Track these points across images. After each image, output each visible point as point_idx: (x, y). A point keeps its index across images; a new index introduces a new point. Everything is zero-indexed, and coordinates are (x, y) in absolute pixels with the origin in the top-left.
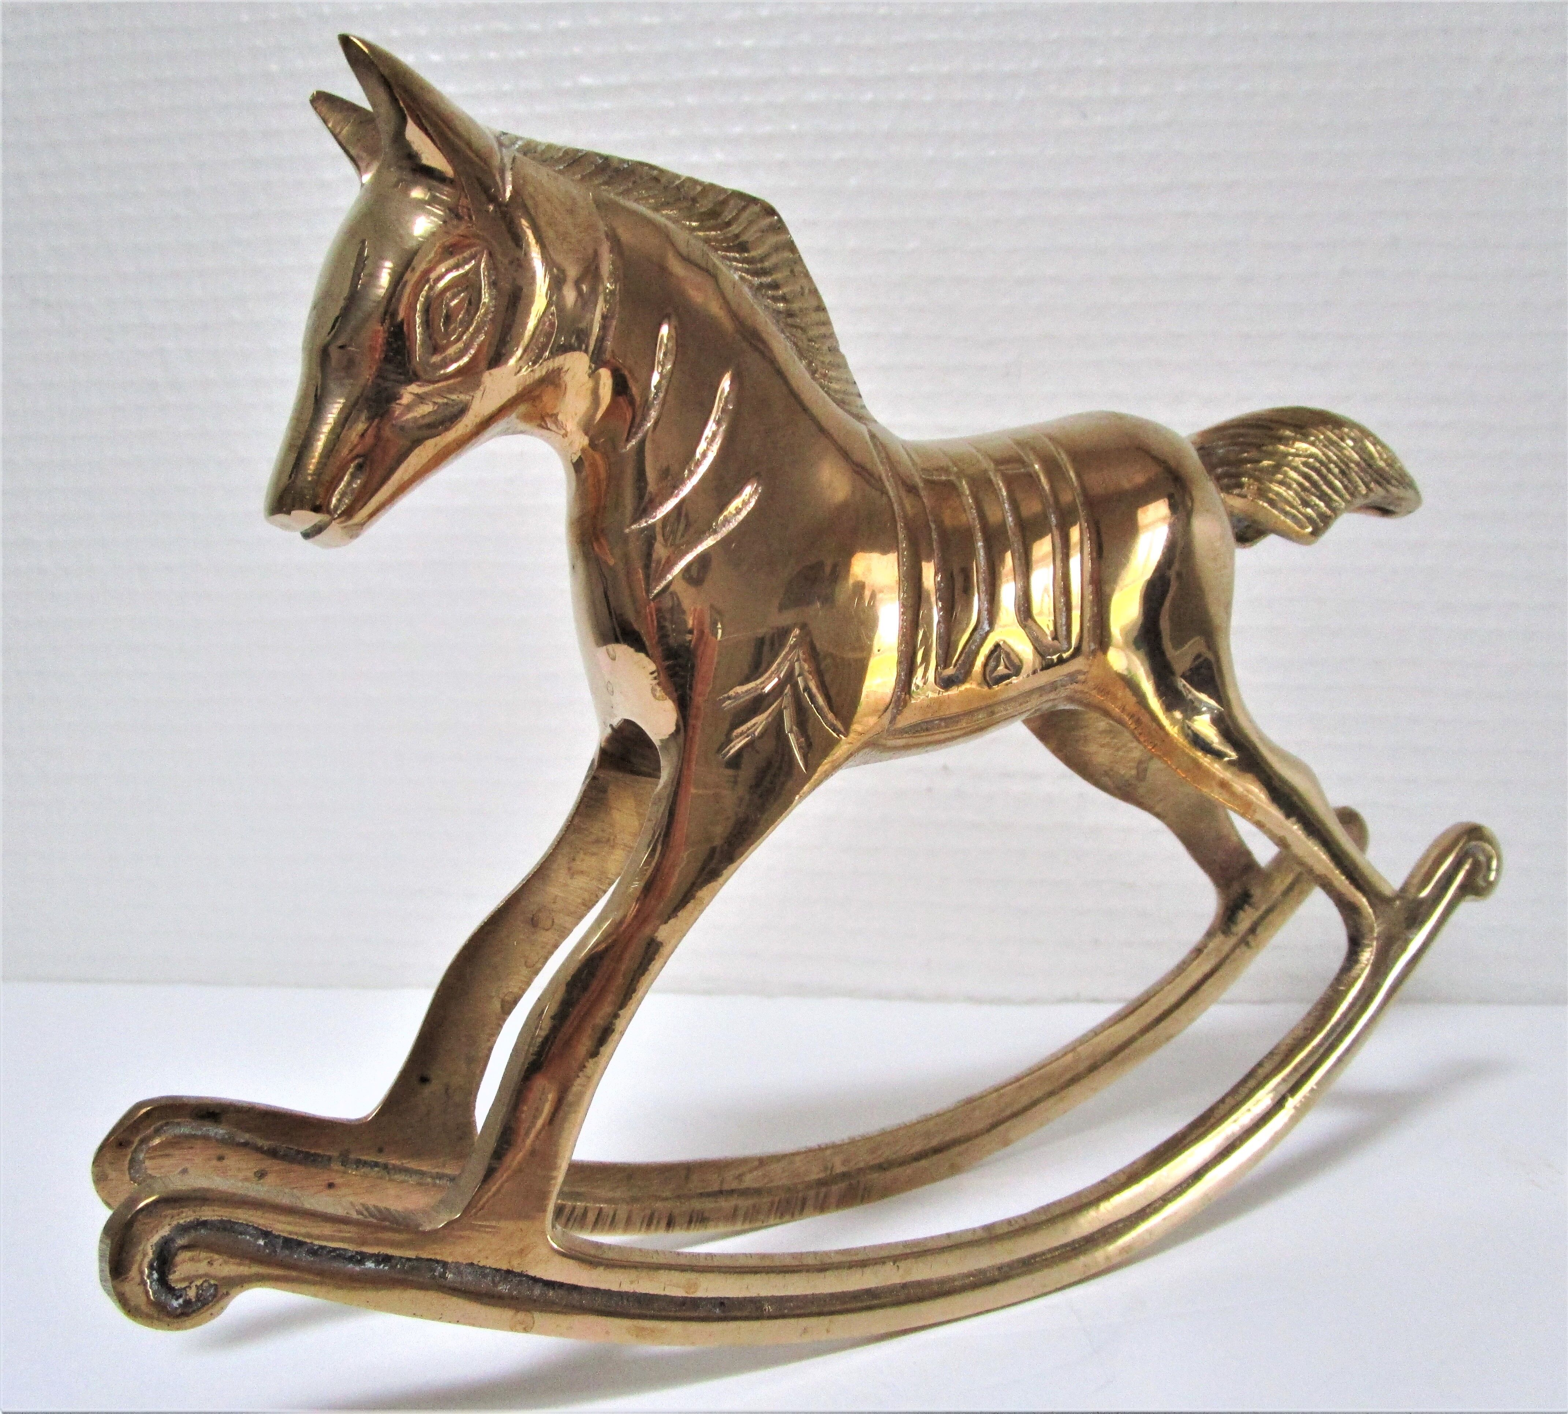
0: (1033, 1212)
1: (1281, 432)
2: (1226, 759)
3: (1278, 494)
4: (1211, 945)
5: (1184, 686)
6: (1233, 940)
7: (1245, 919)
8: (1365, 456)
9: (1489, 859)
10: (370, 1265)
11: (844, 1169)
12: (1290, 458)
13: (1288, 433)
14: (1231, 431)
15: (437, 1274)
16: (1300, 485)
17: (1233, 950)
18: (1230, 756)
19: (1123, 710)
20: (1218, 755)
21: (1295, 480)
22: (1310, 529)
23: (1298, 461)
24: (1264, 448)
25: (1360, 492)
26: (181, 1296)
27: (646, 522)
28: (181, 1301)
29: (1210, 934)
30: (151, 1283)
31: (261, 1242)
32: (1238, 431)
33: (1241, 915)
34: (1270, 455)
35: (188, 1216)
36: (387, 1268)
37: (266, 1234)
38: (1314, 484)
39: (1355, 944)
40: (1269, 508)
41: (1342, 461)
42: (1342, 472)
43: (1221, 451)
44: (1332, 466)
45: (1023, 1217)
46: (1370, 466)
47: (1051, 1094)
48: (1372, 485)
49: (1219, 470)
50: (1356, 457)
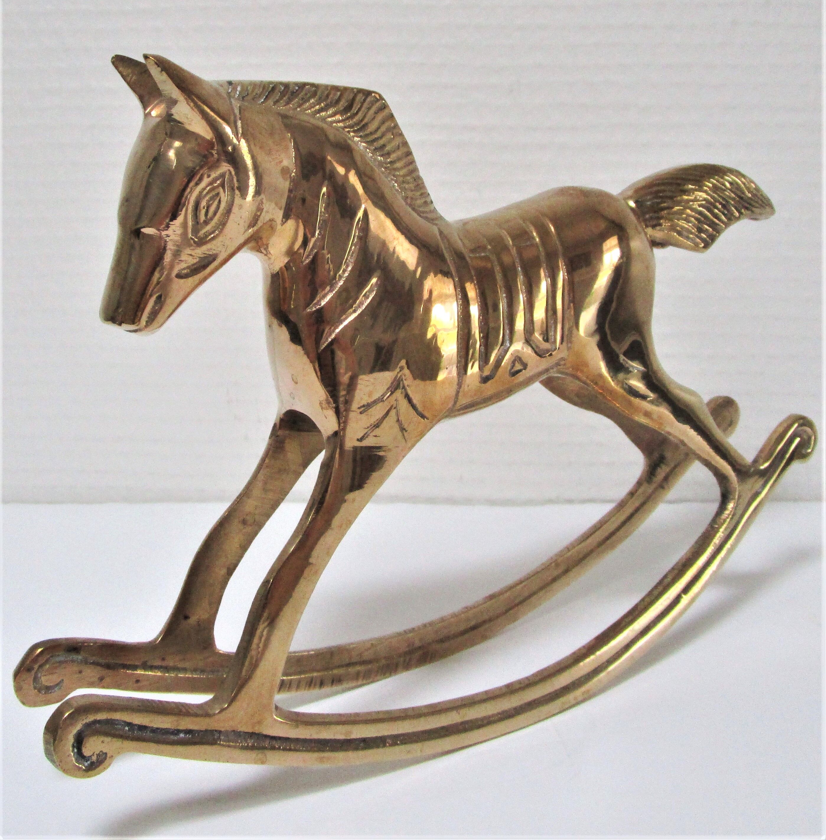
0: (533, 675)
1: (686, 187)
2: (648, 399)
3: (682, 228)
4: (640, 491)
5: (624, 360)
6: (654, 486)
7: (661, 472)
8: (739, 193)
9: (809, 438)
10: (182, 735)
11: (420, 645)
12: (691, 203)
13: (690, 186)
14: (655, 189)
15: (216, 737)
16: (696, 219)
17: (654, 492)
18: (651, 397)
19: (587, 378)
20: (644, 397)
21: (693, 217)
22: (703, 245)
23: (696, 205)
24: (675, 199)
25: (734, 216)
26: (89, 760)
27: (315, 308)
28: (89, 762)
29: (639, 483)
30: (74, 754)
31: (127, 728)
32: (659, 188)
33: (659, 470)
34: (678, 203)
35: (91, 718)
36: (190, 736)
37: (129, 724)
38: (706, 217)
39: (725, 498)
40: (677, 236)
41: (724, 199)
42: (724, 206)
43: (649, 203)
44: (717, 204)
45: (527, 678)
46: (741, 198)
47: (542, 588)
48: (743, 211)
49: (647, 216)
50: (733, 195)
